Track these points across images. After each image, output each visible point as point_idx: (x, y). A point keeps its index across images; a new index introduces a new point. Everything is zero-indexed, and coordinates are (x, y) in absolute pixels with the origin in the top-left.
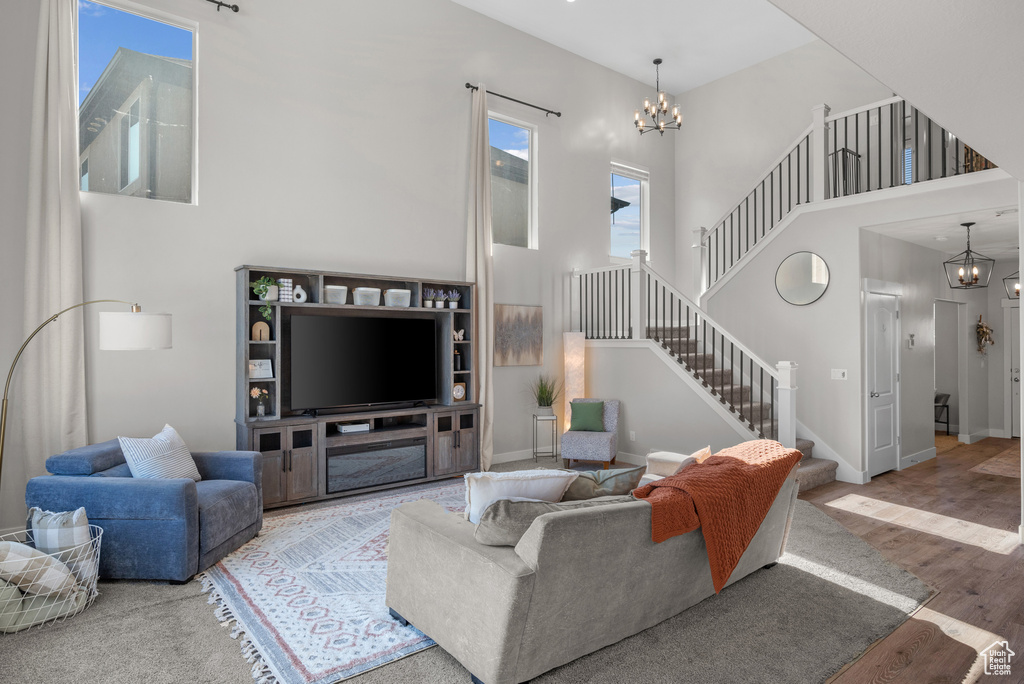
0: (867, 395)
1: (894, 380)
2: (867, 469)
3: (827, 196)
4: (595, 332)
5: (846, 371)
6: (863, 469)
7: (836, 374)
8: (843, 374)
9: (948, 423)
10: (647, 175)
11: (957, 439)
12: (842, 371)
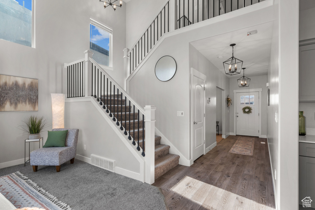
0: (192, 123)
1: (203, 116)
2: (192, 158)
3: (176, 28)
4: (73, 95)
5: (183, 112)
6: (190, 158)
7: (179, 114)
8: (182, 113)
9: (218, 131)
10: (112, 31)
11: (222, 137)
12: (182, 112)
